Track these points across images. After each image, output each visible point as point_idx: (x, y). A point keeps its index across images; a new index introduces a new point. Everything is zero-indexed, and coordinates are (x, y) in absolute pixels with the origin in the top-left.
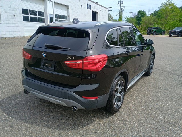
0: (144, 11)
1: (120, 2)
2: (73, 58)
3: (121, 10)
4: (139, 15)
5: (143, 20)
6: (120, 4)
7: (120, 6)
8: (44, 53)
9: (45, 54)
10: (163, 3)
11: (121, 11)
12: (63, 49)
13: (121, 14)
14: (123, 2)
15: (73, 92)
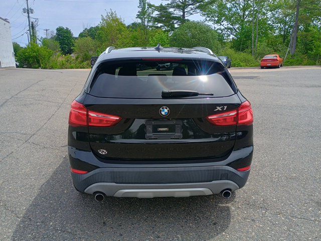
0: (67, 29)
1: (28, 10)
2: (225, 109)
3: (32, 25)
4: (60, 35)
5: (76, 44)
6: (28, 13)
7: (29, 17)
8: (166, 108)
9: (168, 109)
10: (105, 17)
11: (32, 27)
12: (199, 96)
13: (33, 33)
14: (33, 10)
15: (227, 165)
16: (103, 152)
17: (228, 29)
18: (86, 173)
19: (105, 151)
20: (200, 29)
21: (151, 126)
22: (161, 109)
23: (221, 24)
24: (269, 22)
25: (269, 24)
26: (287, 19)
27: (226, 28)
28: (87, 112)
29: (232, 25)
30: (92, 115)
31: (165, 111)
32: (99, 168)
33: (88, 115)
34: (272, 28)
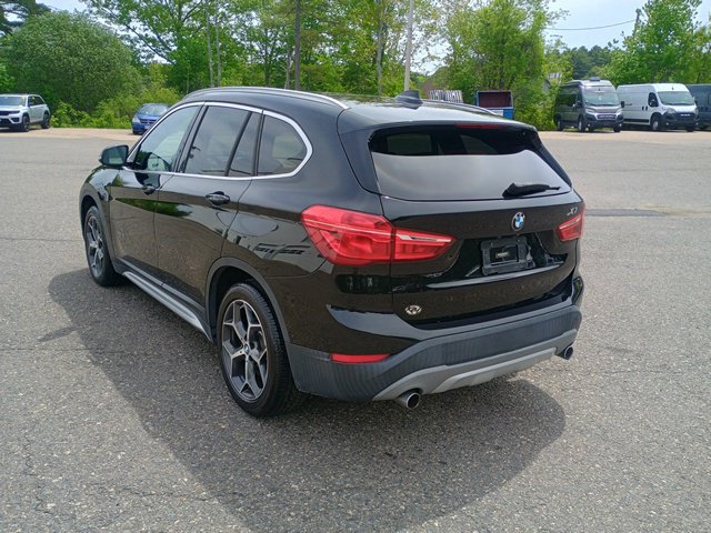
2: (575, 212)
16: (414, 310)
17: (147, 40)
18: (387, 358)
19: (418, 308)
20: (87, 34)
21: (488, 250)
22: (516, 217)
23: (129, 28)
24: (235, 36)
25: (235, 40)
26: (269, 34)
27: (141, 37)
28: (393, 232)
29: (154, 31)
30: (404, 237)
31: (519, 221)
32: (419, 341)
33: (393, 238)
34: (241, 50)
